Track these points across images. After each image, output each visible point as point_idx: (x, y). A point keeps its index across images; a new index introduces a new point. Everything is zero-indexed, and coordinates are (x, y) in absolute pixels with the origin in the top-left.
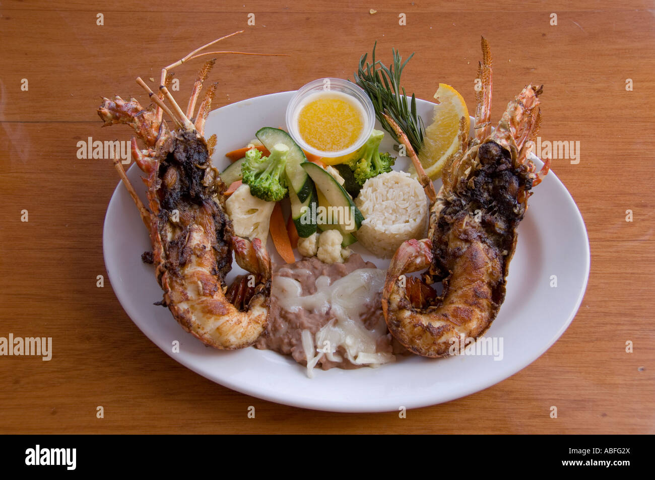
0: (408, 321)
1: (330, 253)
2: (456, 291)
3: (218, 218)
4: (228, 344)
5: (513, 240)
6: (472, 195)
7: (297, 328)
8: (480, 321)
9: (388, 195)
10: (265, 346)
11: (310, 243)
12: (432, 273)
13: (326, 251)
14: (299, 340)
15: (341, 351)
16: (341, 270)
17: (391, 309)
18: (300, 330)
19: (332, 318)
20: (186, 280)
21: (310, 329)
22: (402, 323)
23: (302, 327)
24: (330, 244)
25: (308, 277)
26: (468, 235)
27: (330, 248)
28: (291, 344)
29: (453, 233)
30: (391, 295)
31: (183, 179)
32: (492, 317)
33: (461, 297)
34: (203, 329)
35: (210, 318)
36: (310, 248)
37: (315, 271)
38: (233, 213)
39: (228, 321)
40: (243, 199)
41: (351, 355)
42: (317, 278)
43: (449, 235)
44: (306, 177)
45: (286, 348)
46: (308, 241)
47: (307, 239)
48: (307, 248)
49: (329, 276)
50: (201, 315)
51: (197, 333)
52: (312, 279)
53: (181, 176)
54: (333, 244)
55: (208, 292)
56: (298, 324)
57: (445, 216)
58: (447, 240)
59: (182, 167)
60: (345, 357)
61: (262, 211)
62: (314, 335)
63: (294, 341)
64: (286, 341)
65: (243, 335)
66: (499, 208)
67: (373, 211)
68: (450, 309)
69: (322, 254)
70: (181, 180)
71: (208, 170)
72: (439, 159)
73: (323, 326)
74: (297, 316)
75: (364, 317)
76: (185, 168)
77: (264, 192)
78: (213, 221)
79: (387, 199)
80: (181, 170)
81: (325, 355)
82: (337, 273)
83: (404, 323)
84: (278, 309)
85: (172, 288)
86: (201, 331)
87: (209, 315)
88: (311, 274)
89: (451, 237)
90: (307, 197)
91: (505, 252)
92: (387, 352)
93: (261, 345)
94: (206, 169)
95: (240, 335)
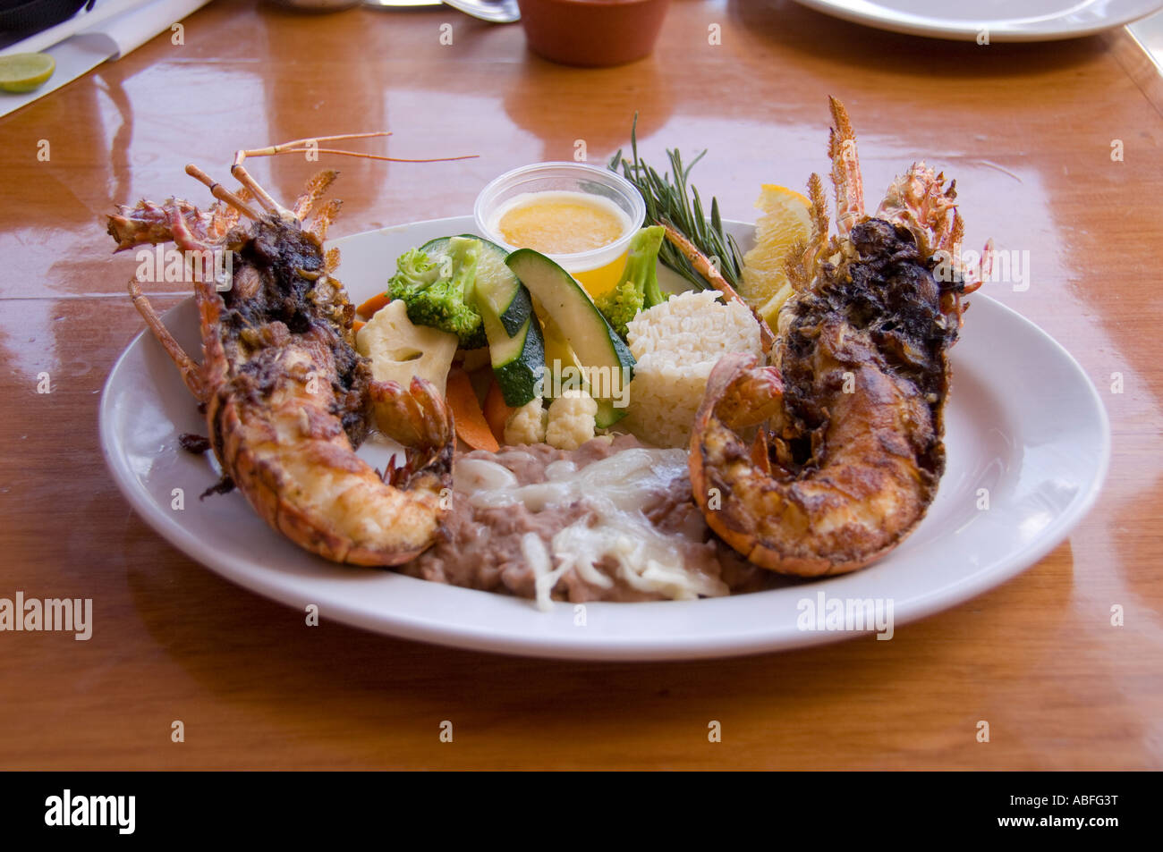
0: (748, 483)
1: (571, 429)
2: (841, 447)
3: (341, 353)
4: (360, 537)
5: (943, 371)
6: (849, 292)
7: (509, 531)
8: (900, 502)
9: (683, 325)
10: (440, 574)
11: (530, 417)
12: (788, 436)
13: (565, 426)
14: (518, 550)
15: (608, 565)
16: (597, 447)
17: (711, 459)
18: (517, 536)
19: (584, 512)
20: (275, 414)
21: (539, 531)
22: (735, 488)
23: (522, 528)
24: (572, 409)
25: (530, 464)
26: (851, 354)
27: (571, 419)
28: (498, 562)
29: (821, 352)
30: (706, 435)
31: (273, 290)
32: (925, 499)
33: (855, 452)
34: (308, 497)
35: (323, 474)
36: (532, 426)
37: (544, 455)
38: (371, 350)
39: (362, 484)
40: (393, 325)
41: (633, 569)
42: (546, 464)
43: (814, 357)
44: (518, 286)
45: (487, 572)
46: (527, 414)
47: (524, 408)
48: (526, 426)
49: (574, 461)
50: (303, 470)
51: (296, 504)
52: (537, 467)
53: (267, 285)
54: (578, 411)
55: (319, 431)
56: (513, 525)
57: (801, 329)
58: (811, 367)
59: (271, 270)
60: (619, 574)
61: (431, 358)
62: (547, 540)
63: (505, 554)
64: (488, 556)
65: (395, 521)
66: (907, 324)
67: (655, 348)
68: (832, 473)
69: (557, 433)
70: (268, 293)
71: (322, 281)
72: (775, 293)
73: (565, 525)
74: (511, 512)
75: (654, 513)
76: (276, 272)
77: (435, 308)
78: (331, 356)
79: (681, 330)
80: (268, 275)
81: (576, 570)
82: (589, 454)
83: (739, 488)
84: (469, 509)
85: (244, 422)
86: (302, 502)
87: (320, 469)
88: (535, 459)
89: (818, 360)
90: (521, 324)
91: (933, 397)
92: (709, 571)
93: (433, 570)
94: (318, 278)
95: (387, 521)
